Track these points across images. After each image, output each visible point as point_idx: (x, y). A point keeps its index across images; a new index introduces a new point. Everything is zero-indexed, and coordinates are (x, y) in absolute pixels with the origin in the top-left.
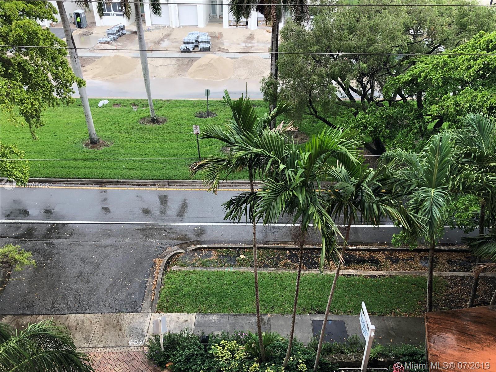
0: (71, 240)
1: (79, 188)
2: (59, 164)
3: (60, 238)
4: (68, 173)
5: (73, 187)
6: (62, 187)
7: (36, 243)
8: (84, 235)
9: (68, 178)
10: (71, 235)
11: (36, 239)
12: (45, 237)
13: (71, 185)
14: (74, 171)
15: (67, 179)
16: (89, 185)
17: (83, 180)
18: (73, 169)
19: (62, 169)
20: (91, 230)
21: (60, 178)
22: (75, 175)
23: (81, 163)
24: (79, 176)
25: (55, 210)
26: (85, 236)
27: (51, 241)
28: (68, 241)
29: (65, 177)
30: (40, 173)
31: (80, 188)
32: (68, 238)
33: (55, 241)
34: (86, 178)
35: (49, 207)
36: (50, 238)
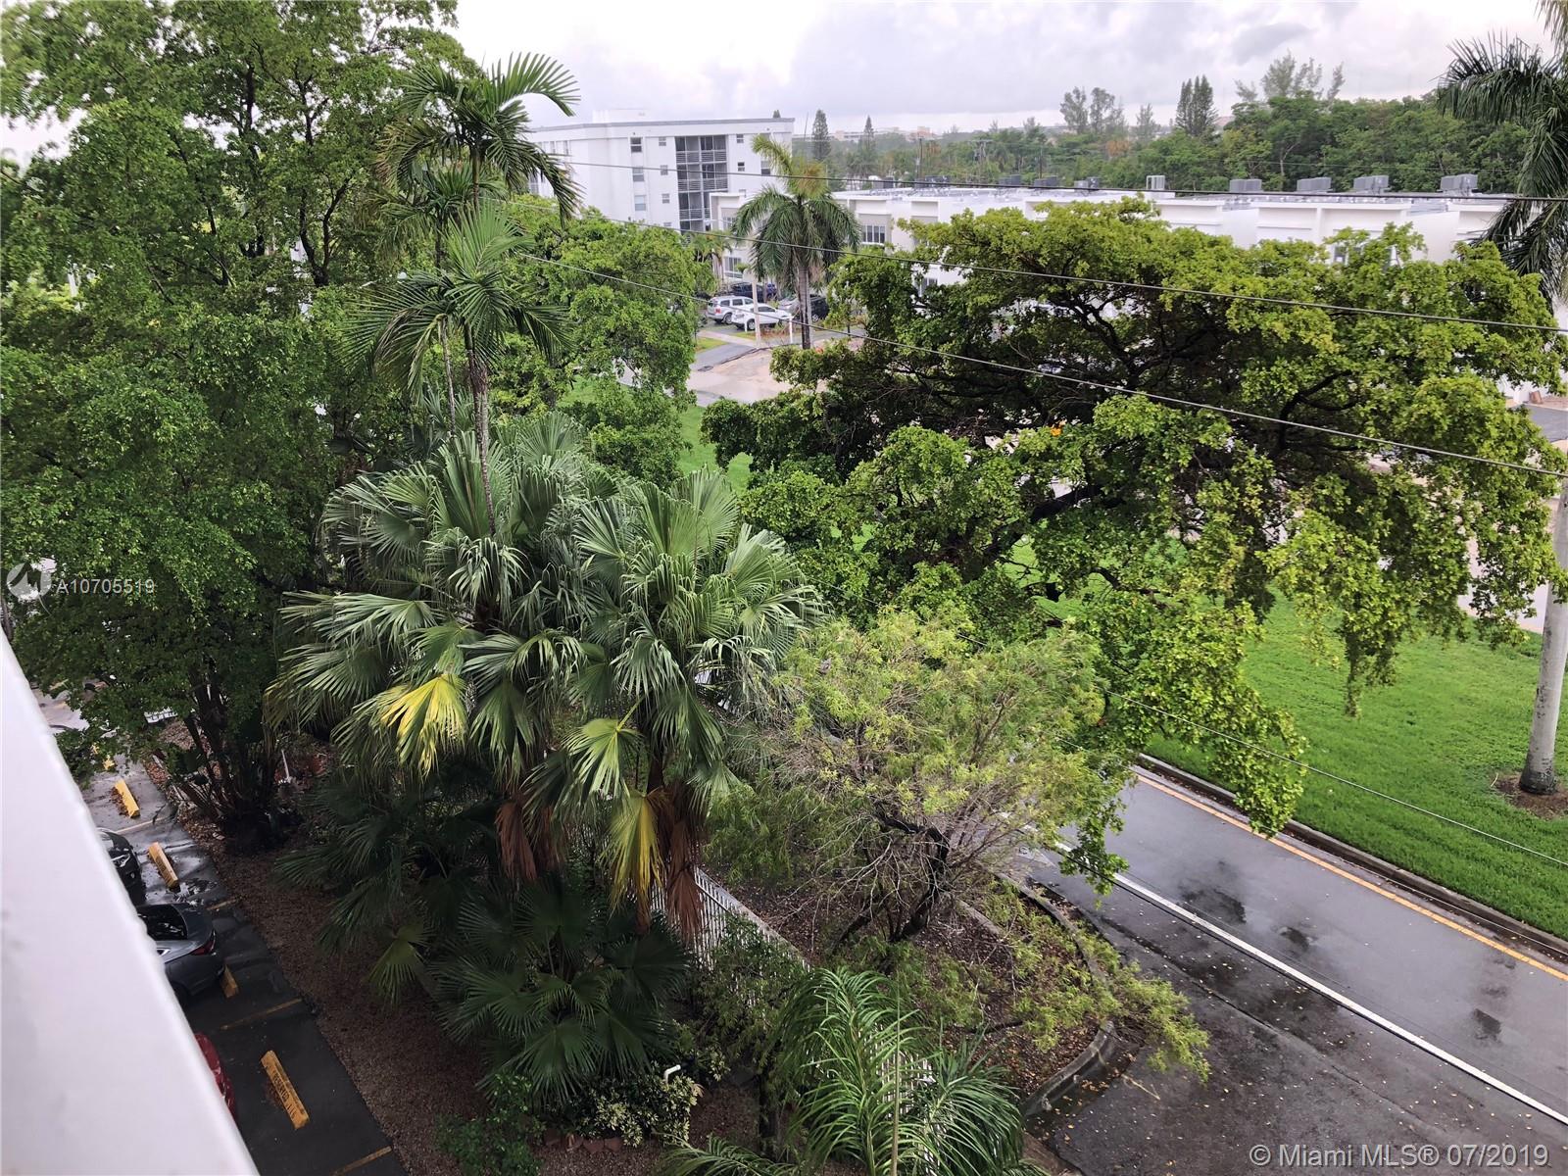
0: (1332, 1062)
1: (1425, 912)
2: (1389, 811)
3: (1302, 1037)
4: (1408, 850)
5: (1406, 901)
6: (1372, 884)
7: (1231, 1013)
8: (1380, 1070)
9: (1401, 866)
10: (1341, 1046)
11: (1234, 1002)
12: (1261, 1011)
13: (1401, 892)
14: (1430, 853)
15: (1394, 868)
16: (1461, 919)
17: (1449, 892)
18: (1427, 845)
19: (1392, 832)
20: (1411, 1067)
21: (1376, 855)
22: (1427, 864)
23: (1460, 837)
24: (1438, 876)
25: (1316, 943)
26: (1383, 1076)
27: (1273, 1030)
28: (1324, 1062)
29: (1393, 857)
30: (1321, 816)
31: (1429, 914)
32: (1327, 1053)
33: (1285, 1039)
34: (1459, 892)
35: (1308, 926)
36: (1273, 1023)
